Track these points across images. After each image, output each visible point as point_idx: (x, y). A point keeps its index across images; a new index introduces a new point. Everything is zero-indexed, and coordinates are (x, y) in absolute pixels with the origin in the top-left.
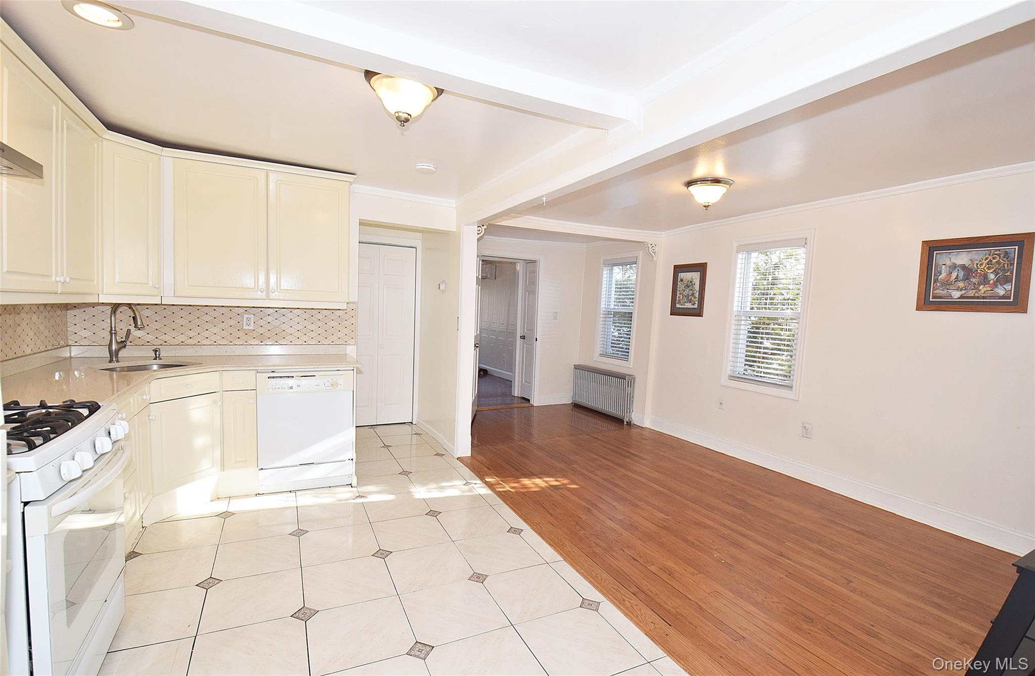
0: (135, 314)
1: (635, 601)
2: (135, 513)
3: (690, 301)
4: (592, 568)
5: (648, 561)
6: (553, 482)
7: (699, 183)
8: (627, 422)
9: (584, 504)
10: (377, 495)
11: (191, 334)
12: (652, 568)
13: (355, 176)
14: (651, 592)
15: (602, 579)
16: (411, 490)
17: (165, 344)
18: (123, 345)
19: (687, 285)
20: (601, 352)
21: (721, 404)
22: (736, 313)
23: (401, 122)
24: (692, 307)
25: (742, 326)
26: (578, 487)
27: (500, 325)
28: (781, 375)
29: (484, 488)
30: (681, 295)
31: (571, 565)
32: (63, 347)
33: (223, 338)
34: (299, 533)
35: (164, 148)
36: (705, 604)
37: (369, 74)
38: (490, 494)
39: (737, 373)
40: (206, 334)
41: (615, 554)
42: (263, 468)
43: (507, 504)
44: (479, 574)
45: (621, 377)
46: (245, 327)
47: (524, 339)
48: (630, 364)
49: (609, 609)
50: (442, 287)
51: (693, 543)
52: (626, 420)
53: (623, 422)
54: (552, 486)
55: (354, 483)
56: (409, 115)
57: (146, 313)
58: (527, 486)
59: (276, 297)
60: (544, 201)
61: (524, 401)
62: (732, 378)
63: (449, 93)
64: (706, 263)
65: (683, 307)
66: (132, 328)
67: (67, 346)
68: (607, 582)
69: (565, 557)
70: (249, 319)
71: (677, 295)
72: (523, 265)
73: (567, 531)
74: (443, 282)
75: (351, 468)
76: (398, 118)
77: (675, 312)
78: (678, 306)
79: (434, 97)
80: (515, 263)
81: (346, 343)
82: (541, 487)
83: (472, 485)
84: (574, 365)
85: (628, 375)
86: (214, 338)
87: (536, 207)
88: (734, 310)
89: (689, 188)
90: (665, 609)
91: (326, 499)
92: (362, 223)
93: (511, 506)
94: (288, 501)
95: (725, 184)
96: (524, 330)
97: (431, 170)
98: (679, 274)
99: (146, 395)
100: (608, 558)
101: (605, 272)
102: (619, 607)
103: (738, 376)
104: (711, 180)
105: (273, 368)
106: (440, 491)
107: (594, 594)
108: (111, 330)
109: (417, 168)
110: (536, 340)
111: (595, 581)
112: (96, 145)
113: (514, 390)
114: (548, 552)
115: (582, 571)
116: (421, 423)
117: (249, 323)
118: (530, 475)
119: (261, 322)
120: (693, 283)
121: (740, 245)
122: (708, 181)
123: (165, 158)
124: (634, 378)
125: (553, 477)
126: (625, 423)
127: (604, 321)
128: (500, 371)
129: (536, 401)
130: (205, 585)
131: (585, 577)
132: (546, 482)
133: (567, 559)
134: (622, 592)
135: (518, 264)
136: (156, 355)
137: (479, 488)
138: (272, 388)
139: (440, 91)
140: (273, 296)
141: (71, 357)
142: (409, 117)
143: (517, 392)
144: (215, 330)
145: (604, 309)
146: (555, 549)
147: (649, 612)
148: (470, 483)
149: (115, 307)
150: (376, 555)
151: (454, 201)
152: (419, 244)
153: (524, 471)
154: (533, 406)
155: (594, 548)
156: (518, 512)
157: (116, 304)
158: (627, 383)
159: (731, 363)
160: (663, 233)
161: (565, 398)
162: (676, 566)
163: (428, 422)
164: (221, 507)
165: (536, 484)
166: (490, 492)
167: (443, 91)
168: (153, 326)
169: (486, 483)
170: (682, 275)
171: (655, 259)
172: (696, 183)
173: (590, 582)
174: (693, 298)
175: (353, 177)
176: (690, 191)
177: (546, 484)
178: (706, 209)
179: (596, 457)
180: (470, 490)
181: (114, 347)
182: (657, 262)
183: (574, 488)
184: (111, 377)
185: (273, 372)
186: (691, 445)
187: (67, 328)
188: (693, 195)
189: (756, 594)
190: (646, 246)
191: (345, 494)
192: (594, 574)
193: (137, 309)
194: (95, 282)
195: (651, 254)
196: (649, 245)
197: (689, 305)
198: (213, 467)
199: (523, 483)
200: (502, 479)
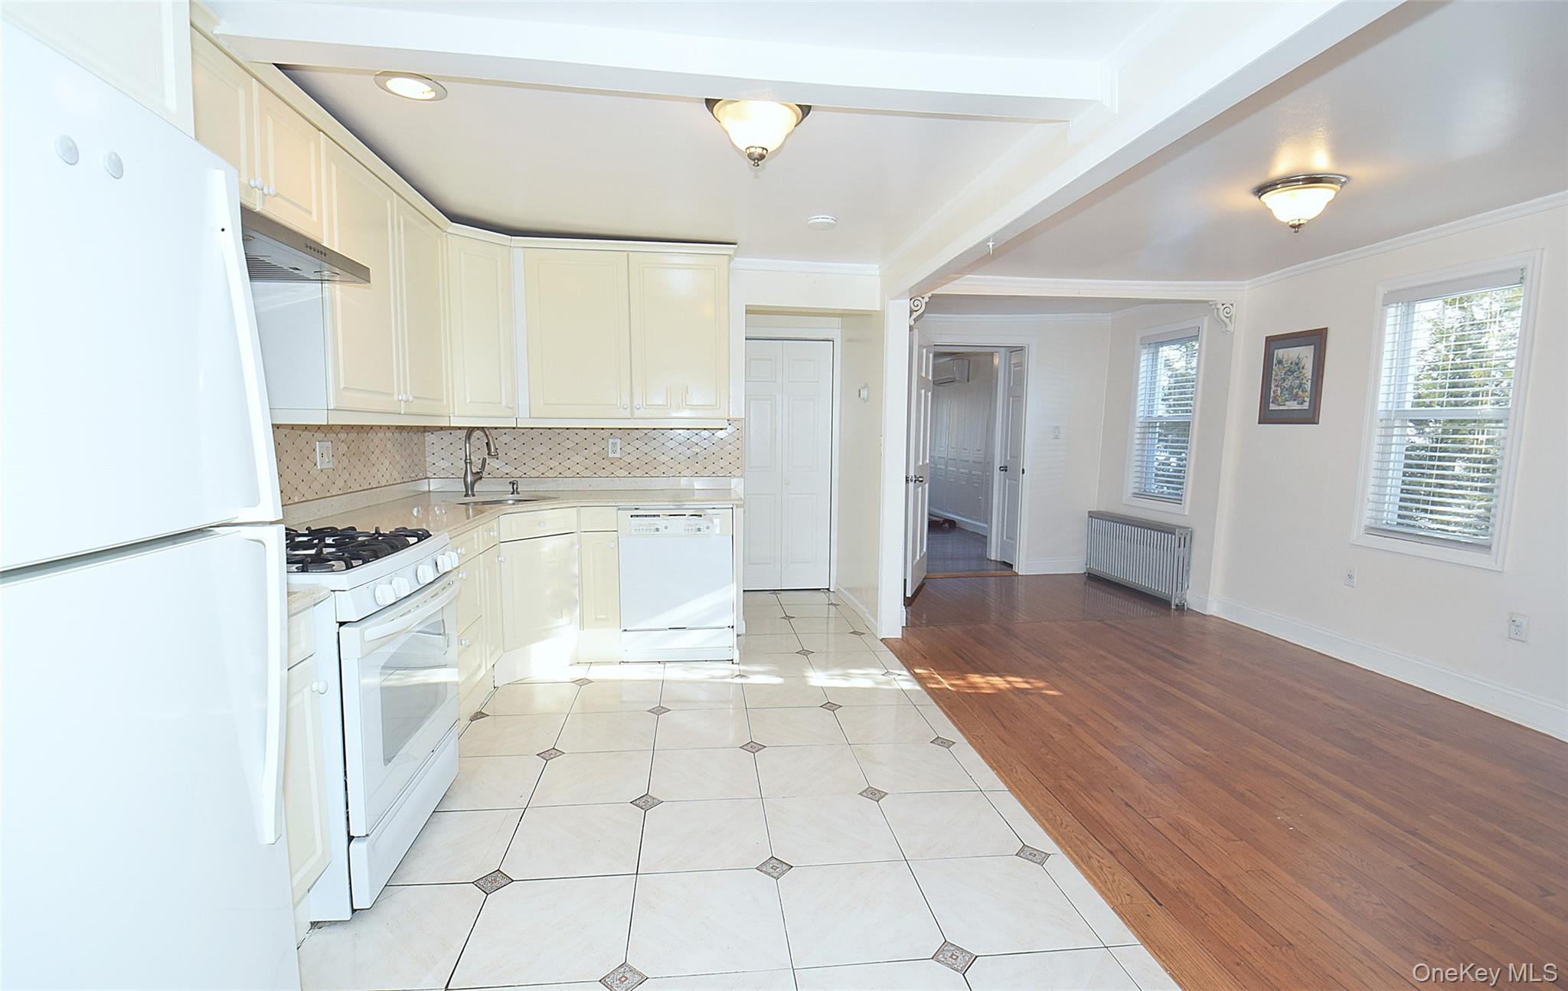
0: (488, 440)
1: (1108, 860)
2: (480, 666)
3: (1295, 397)
4: (1050, 807)
5: (1150, 810)
6: (1019, 682)
7: (1279, 186)
8: (1177, 605)
9: (1063, 718)
10: (761, 677)
11: (552, 464)
12: (1156, 822)
13: (736, 246)
14: (1143, 854)
15: (1062, 823)
16: (806, 674)
17: (524, 476)
18: (478, 476)
19: (1289, 370)
20: (1137, 491)
21: (1350, 577)
22: (1383, 415)
23: (754, 160)
24: (1299, 407)
25: (1394, 437)
26: (1060, 694)
27: (976, 452)
28: (1467, 525)
29: (911, 681)
30: (1279, 389)
31: (1018, 797)
32: (422, 479)
33: (586, 468)
34: (659, 710)
35: (513, 237)
36: (1235, 884)
37: (710, 103)
38: (918, 690)
39: (1384, 522)
40: (567, 464)
41: (1095, 794)
42: (627, 629)
43: (940, 707)
44: (876, 790)
45: (1167, 530)
46: (611, 455)
47: (1006, 471)
48: (1184, 509)
49: (1062, 865)
50: (864, 393)
51: (1243, 795)
52: (1175, 602)
53: (1170, 605)
54: (1018, 689)
55: (736, 659)
56: (763, 149)
57: (505, 439)
58: (978, 685)
59: (642, 416)
60: (991, 246)
61: (1005, 567)
62: (1372, 530)
63: (819, 108)
64: (1327, 328)
65: (1281, 408)
66: (487, 457)
67: (425, 478)
68: (1069, 828)
69: (1011, 787)
70: (614, 444)
71: (1271, 388)
72: (1006, 354)
73: (1024, 752)
74: (866, 386)
75: (730, 638)
76: (750, 156)
77: (1267, 417)
78: (1272, 407)
79: (798, 118)
80: (992, 354)
81: (730, 475)
82: (999, 690)
83: (894, 677)
84: (1089, 512)
85: (1180, 527)
86: (577, 468)
87: (981, 259)
88: (1379, 409)
89: (1263, 197)
90: (1160, 882)
91: (699, 674)
92: (750, 311)
93: (945, 708)
94: (657, 673)
95: (1331, 182)
96: (1006, 457)
97: (828, 223)
98: (1276, 351)
99: (493, 532)
100: (1082, 797)
101: (1143, 357)
102: (1080, 866)
103: (1385, 527)
104: (1303, 180)
105: (637, 504)
106: (845, 679)
107: (1043, 841)
108: (466, 459)
109: (810, 222)
110: (1023, 473)
111: (1050, 825)
112: (439, 242)
113: (990, 551)
114: (987, 776)
115: (1034, 809)
116: (842, 592)
117: (615, 449)
118: (985, 671)
119: (629, 449)
120: (1301, 365)
121: (1390, 293)
122: (1298, 180)
123: (515, 250)
124: (1191, 532)
125: (1022, 677)
126: (1173, 607)
127: (1142, 439)
128: (974, 522)
129: (1022, 568)
130: (546, 755)
131: (1035, 818)
132: (1009, 682)
133: (1013, 789)
134: (1091, 846)
135: (997, 354)
136: (513, 488)
137: (903, 681)
138: (636, 530)
139: (806, 110)
140: (637, 413)
141: (430, 491)
142: (765, 152)
143: (994, 554)
144: (579, 459)
145: (1141, 420)
146: (998, 774)
147: (1128, 880)
148: (892, 674)
149: (471, 430)
150: (745, 747)
151: (877, 266)
152: (836, 334)
153: (978, 665)
154: (1017, 575)
155: (1063, 781)
156: (954, 718)
157: (470, 427)
158: (1177, 540)
159: (1371, 505)
160: (1247, 282)
161: (1072, 564)
162: (1200, 825)
163: (849, 590)
164: (580, 672)
165: (992, 684)
166: (918, 688)
167: (810, 107)
168: (512, 455)
169: (915, 675)
170: (1280, 353)
171: (1231, 328)
172: (1274, 187)
173: (1042, 825)
174: (1300, 393)
175: (733, 248)
176: (1265, 204)
177: (1008, 686)
178: (1295, 232)
179: (1103, 653)
180: (889, 683)
181: (469, 479)
182: (1234, 333)
183: (1054, 696)
184: (467, 510)
185: (636, 509)
186: (1292, 647)
187: (425, 458)
188: (1270, 210)
189: (1339, 885)
190: (1213, 307)
191: (723, 670)
192: (1051, 815)
193: (490, 434)
194: (445, 402)
195: (1223, 321)
196: (1219, 306)
197: (1293, 405)
198: (571, 623)
199: (972, 680)
200: (940, 673)
